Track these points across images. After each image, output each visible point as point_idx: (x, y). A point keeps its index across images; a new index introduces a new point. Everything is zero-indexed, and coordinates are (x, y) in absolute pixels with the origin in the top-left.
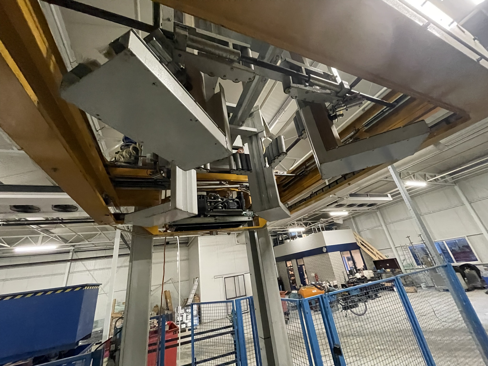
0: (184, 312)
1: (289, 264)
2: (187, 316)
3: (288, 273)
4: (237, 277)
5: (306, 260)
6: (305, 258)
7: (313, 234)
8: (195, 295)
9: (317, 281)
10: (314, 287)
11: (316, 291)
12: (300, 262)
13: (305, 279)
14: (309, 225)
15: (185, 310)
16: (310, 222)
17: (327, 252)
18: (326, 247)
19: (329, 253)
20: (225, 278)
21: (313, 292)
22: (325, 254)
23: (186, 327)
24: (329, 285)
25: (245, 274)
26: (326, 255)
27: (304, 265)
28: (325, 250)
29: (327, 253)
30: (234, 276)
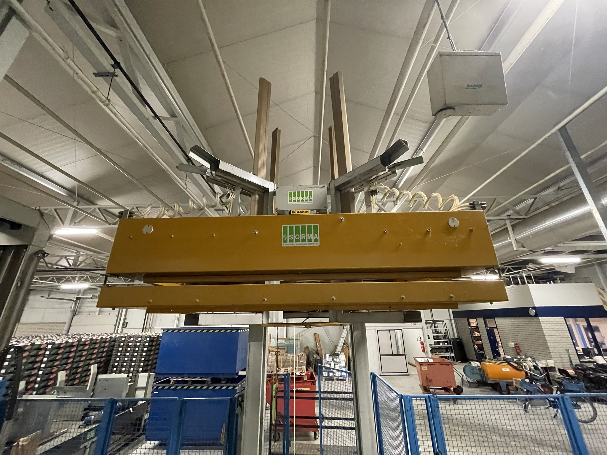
0: (331, 360)
1: (473, 322)
2: (335, 365)
3: (472, 335)
4: (394, 331)
5: (500, 322)
6: (498, 318)
7: (511, 286)
8: (344, 344)
9: (519, 354)
10: (506, 364)
11: (508, 370)
12: (491, 323)
13: (498, 348)
14: (507, 272)
15: (333, 360)
16: (509, 267)
17: (536, 315)
18: (534, 308)
19: (540, 318)
20: (378, 330)
21: (504, 370)
22: (532, 318)
23: (335, 376)
24: (534, 366)
25: (404, 329)
26: (535, 320)
27: (496, 328)
28: (532, 312)
29: (536, 318)
30: (389, 330)
